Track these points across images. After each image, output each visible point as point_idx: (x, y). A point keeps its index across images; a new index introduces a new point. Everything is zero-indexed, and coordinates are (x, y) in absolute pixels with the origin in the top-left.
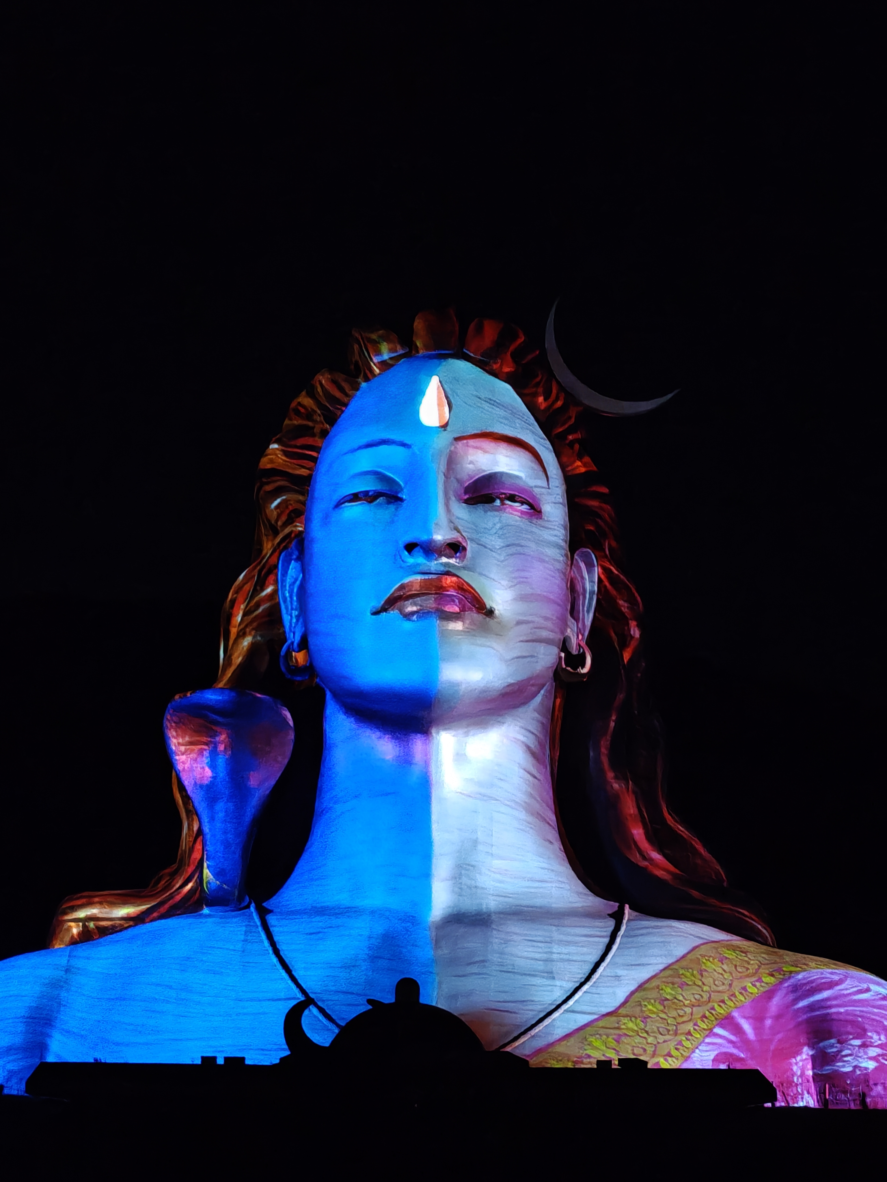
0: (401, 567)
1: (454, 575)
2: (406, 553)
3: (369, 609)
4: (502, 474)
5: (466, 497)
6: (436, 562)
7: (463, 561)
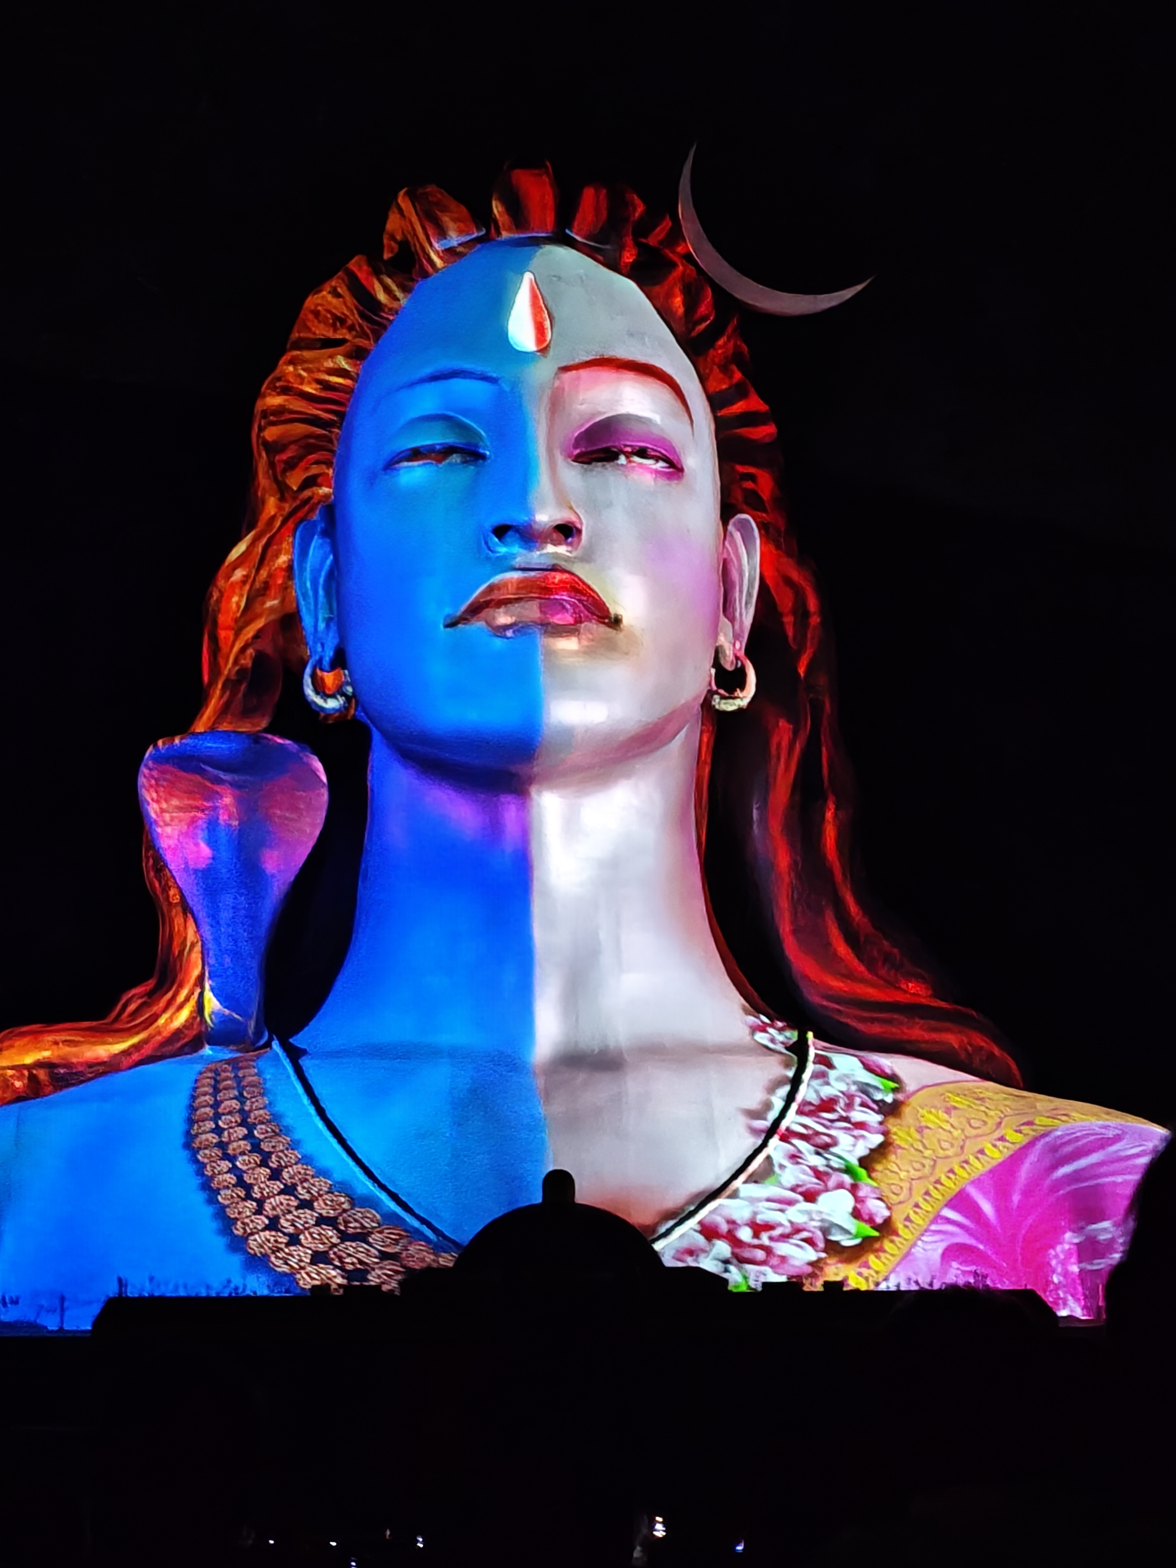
0: (488, 559)
1: (564, 571)
2: (496, 540)
3: (442, 621)
4: (628, 417)
5: (577, 451)
6: (538, 553)
7: (576, 549)
